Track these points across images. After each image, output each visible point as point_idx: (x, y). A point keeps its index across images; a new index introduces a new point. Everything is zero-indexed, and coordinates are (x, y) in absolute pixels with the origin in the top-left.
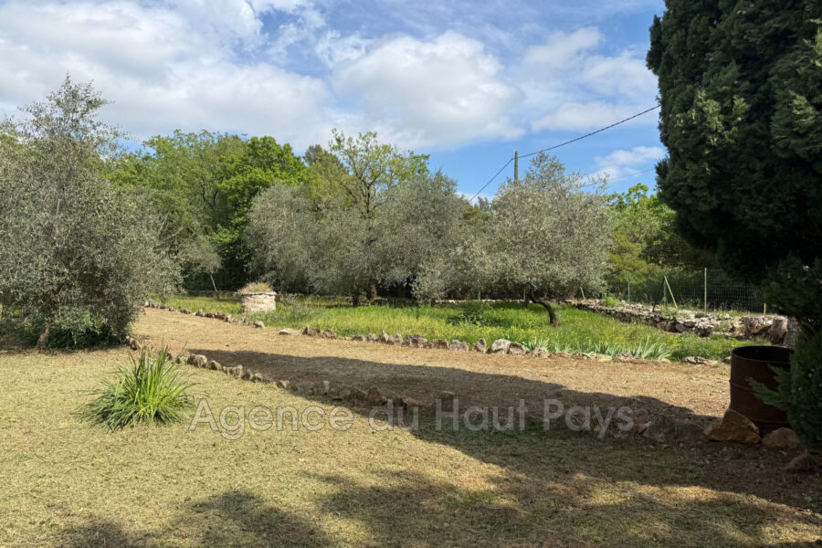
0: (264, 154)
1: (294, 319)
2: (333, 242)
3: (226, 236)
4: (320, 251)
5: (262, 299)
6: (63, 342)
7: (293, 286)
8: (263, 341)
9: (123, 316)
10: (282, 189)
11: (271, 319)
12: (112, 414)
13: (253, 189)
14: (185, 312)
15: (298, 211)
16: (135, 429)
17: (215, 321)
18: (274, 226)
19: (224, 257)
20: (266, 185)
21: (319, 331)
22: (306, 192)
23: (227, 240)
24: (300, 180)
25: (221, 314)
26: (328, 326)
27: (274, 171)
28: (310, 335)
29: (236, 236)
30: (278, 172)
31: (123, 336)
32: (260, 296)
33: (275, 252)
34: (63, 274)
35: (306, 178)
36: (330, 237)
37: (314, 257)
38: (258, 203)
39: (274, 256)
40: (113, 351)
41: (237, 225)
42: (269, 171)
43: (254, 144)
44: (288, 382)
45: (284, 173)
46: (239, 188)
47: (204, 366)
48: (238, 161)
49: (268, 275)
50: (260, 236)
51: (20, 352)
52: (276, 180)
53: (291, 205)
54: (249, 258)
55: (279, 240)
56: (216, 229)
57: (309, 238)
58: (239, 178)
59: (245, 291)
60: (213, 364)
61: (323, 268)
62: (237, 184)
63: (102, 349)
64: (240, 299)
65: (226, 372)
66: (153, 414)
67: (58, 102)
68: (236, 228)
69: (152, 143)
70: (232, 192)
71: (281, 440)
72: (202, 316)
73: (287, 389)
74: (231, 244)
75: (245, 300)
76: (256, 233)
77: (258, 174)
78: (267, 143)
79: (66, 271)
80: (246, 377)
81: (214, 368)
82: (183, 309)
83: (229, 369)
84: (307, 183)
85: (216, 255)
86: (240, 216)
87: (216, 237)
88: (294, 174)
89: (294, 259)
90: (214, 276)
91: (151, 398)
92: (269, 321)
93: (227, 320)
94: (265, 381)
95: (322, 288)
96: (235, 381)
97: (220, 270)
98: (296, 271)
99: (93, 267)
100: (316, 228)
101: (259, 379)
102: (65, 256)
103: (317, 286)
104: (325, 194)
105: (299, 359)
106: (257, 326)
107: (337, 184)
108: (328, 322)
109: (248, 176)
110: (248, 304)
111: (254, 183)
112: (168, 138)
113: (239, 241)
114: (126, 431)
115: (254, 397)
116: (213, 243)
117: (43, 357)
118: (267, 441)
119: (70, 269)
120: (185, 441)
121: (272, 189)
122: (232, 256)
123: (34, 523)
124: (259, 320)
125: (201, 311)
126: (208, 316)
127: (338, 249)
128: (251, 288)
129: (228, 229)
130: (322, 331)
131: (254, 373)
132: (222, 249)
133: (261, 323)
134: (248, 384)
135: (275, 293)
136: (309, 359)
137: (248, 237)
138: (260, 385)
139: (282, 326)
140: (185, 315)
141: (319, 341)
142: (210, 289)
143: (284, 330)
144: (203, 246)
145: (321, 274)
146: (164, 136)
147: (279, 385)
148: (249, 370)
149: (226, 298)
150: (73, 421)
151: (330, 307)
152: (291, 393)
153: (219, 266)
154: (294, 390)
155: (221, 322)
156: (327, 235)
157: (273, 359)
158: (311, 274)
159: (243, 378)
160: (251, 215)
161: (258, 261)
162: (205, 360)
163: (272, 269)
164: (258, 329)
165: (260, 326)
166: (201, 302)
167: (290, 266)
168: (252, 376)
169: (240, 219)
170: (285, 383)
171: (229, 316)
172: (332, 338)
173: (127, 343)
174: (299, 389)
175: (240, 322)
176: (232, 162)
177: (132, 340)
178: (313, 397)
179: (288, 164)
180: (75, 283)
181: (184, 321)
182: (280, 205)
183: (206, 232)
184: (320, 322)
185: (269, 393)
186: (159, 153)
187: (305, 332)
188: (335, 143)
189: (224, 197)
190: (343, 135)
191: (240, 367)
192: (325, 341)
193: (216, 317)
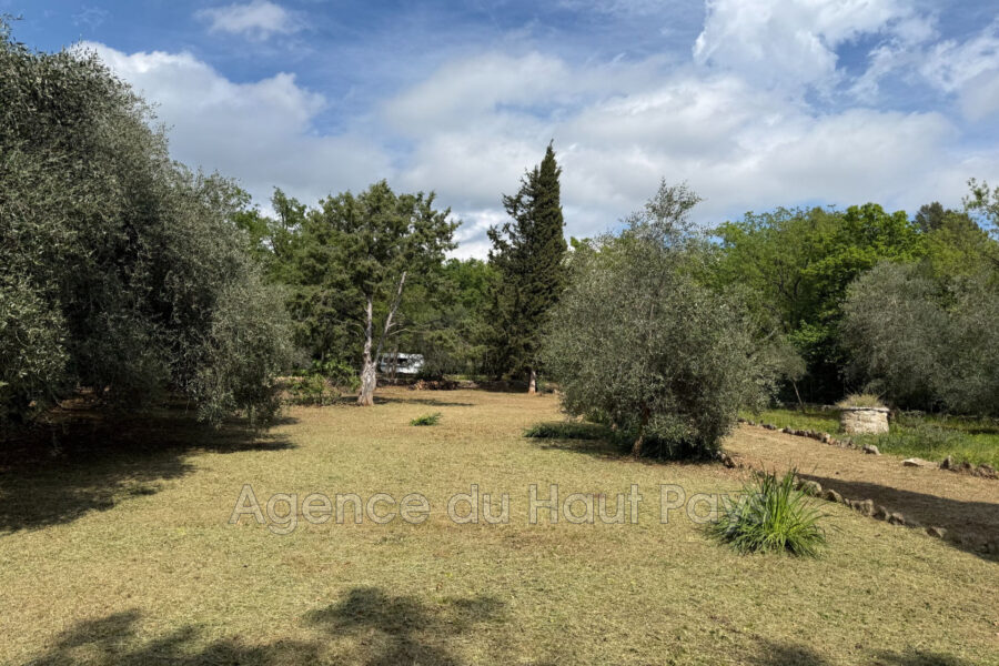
0: (866, 226)
1: (923, 447)
2: (975, 337)
3: (811, 334)
4: (953, 351)
5: (871, 418)
6: (656, 451)
7: (909, 399)
8: (883, 470)
9: (715, 428)
10: (890, 269)
11: (887, 444)
12: (737, 535)
13: (848, 273)
14: (768, 427)
15: (915, 297)
16: (767, 556)
17: (811, 441)
18: (879, 318)
19: (809, 360)
20: (865, 267)
21: (967, 466)
22: (926, 271)
23: (814, 339)
24: (916, 255)
25: (816, 433)
26: (982, 460)
27: (876, 247)
28: (953, 470)
29: (825, 333)
30: (883, 248)
31: (715, 452)
32: (866, 412)
33: (883, 354)
34: (658, 381)
35: (924, 251)
36: (970, 331)
37: (942, 360)
38: (855, 291)
39: (882, 360)
40: (706, 467)
41: (826, 320)
42: (870, 248)
43: (851, 215)
44: (945, 530)
45: (892, 248)
46: (830, 272)
47: (818, 495)
48: (827, 239)
49: (873, 384)
50: (859, 333)
51: (618, 458)
52: (880, 258)
53: (904, 289)
54: (842, 361)
55: (887, 338)
56: (798, 327)
57: (934, 335)
58: (830, 260)
59: (844, 405)
60: (831, 494)
61: (959, 376)
62: (827, 267)
63: (694, 463)
64: (838, 415)
65: (850, 506)
66: (783, 542)
67: (654, 209)
68: (824, 325)
69: (719, 232)
70: (820, 278)
71: (959, 603)
72: (790, 433)
73: (943, 539)
74: (817, 345)
75: (846, 416)
76: (854, 330)
77: (856, 253)
78: (871, 212)
79: (661, 377)
80: (879, 516)
81: (832, 498)
82: (765, 423)
83: (853, 503)
84: (925, 259)
85: (799, 358)
86: (830, 308)
87: (799, 336)
88: (905, 248)
89: (912, 362)
90: (799, 384)
91: (777, 525)
92: (884, 445)
93: (825, 441)
94: (908, 525)
95: (958, 404)
96: (865, 520)
97: (806, 377)
98: (913, 381)
99: (687, 374)
100: (944, 320)
101: (900, 522)
102: (659, 363)
103: (950, 401)
104: (956, 271)
105: (945, 501)
106: (869, 452)
107: (977, 255)
108: (982, 455)
109: (841, 257)
110: (850, 421)
111: (847, 265)
112: (738, 223)
113: (829, 341)
114: (757, 556)
115: (900, 543)
116: (796, 343)
117: (641, 466)
118: (940, 601)
119: (664, 375)
120: (829, 580)
121: (875, 270)
122: (820, 358)
123: (704, 631)
124: (870, 444)
125: (789, 427)
126: (799, 434)
127: (983, 348)
128: (852, 401)
129: (815, 326)
130: (973, 467)
131: (891, 513)
132: (807, 350)
133: (873, 448)
134: (884, 525)
135: (887, 409)
136: (962, 503)
137: (842, 335)
138: (903, 529)
139: (908, 455)
140: (771, 432)
141: (971, 480)
142: (791, 400)
143: (911, 460)
144: (783, 347)
145: (956, 383)
146: (732, 221)
147: (932, 532)
148: (883, 508)
149: (813, 412)
150: (698, 538)
151: (975, 432)
152: (950, 545)
153: (803, 371)
154: (956, 542)
155: (817, 442)
156: (964, 330)
157: (908, 498)
158: (939, 384)
159: (875, 516)
160: (846, 307)
161: (857, 366)
162: (820, 489)
163: (876, 376)
164: (871, 456)
165: (874, 452)
166: (783, 416)
167: (906, 372)
168: (888, 516)
169: (830, 313)
170: (940, 531)
171: (828, 436)
172: (991, 477)
173: (719, 459)
174: (964, 541)
175: (843, 445)
176: (821, 241)
177: (724, 456)
178: (988, 555)
179: (901, 235)
180: (669, 390)
181: (770, 438)
182: (888, 291)
183: (786, 331)
184: (967, 453)
185: (919, 540)
186: (726, 240)
187: (945, 465)
188: (973, 198)
189: (808, 288)
190: (985, 186)
191: (870, 502)
192: (982, 482)
193: (810, 436)
